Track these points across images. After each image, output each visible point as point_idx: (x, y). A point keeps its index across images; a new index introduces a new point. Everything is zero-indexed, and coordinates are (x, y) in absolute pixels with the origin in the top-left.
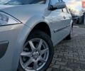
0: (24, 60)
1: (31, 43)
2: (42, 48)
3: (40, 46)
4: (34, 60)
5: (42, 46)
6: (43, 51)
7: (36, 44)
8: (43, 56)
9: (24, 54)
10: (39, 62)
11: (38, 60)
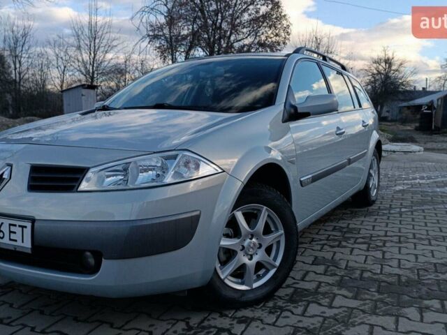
0: (223, 258)
1: (239, 216)
2: (267, 231)
3: (260, 225)
4: (246, 260)
5: (267, 225)
6: (269, 239)
7: (251, 218)
8: (268, 250)
9: (226, 243)
10: (259, 266)
11: (256, 259)
